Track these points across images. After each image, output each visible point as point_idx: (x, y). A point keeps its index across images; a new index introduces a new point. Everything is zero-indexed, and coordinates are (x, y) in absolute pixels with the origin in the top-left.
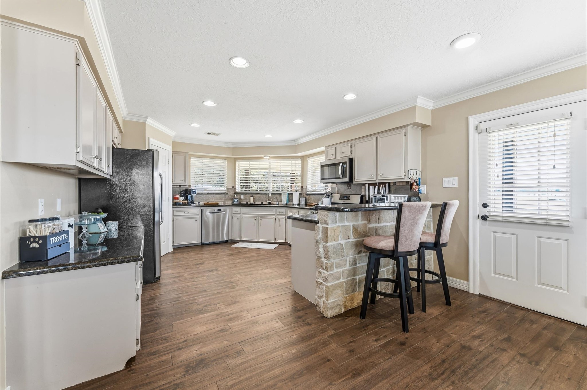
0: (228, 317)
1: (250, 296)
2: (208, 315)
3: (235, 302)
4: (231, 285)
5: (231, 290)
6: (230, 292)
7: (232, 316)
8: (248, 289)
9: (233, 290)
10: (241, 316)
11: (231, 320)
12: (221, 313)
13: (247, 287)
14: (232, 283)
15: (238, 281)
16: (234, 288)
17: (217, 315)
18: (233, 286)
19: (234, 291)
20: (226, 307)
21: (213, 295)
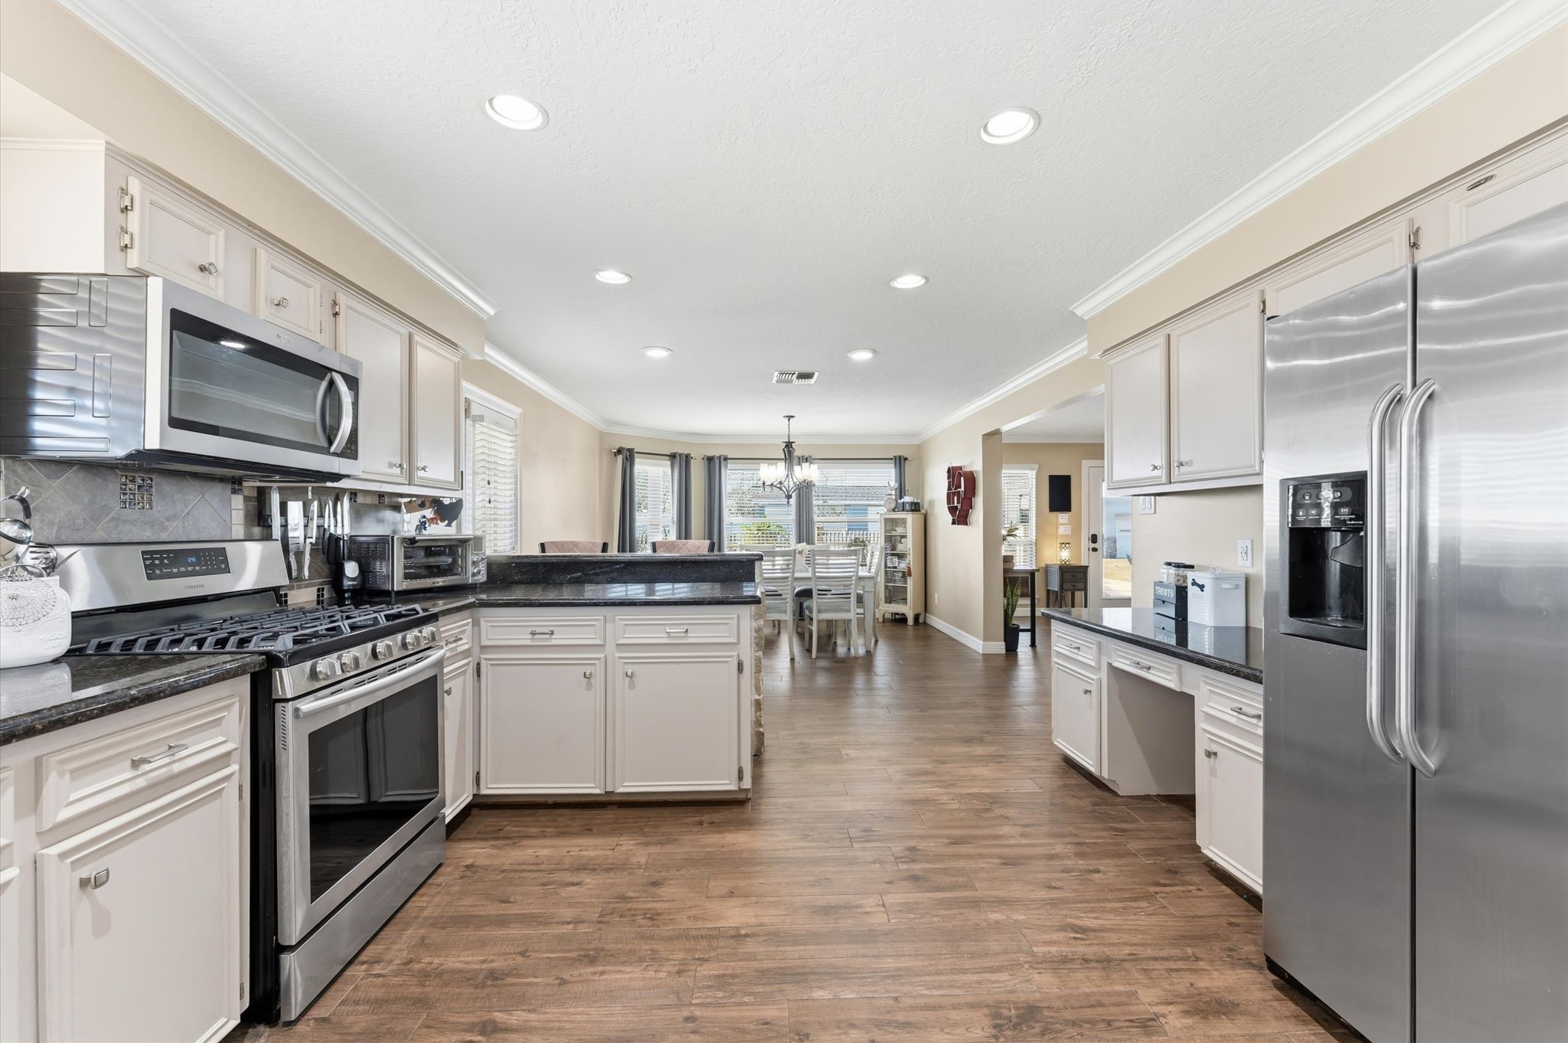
0: (932, 778)
1: (872, 812)
2: (976, 790)
3: (914, 804)
4: (917, 868)
5: (922, 845)
6: (924, 837)
7: (924, 778)
8: (868, 835)
9: (911, 843)
10: (906, 775)
11: (926, 773)
12: (946, 788)
13: (867, 841)
14: (914, 878)
15: (891, 883)
16: (912, 849)
17: (954, 785)
18: (913, 861)
19: (912, 837)
20: (936, 798)
21: (977, 838)
